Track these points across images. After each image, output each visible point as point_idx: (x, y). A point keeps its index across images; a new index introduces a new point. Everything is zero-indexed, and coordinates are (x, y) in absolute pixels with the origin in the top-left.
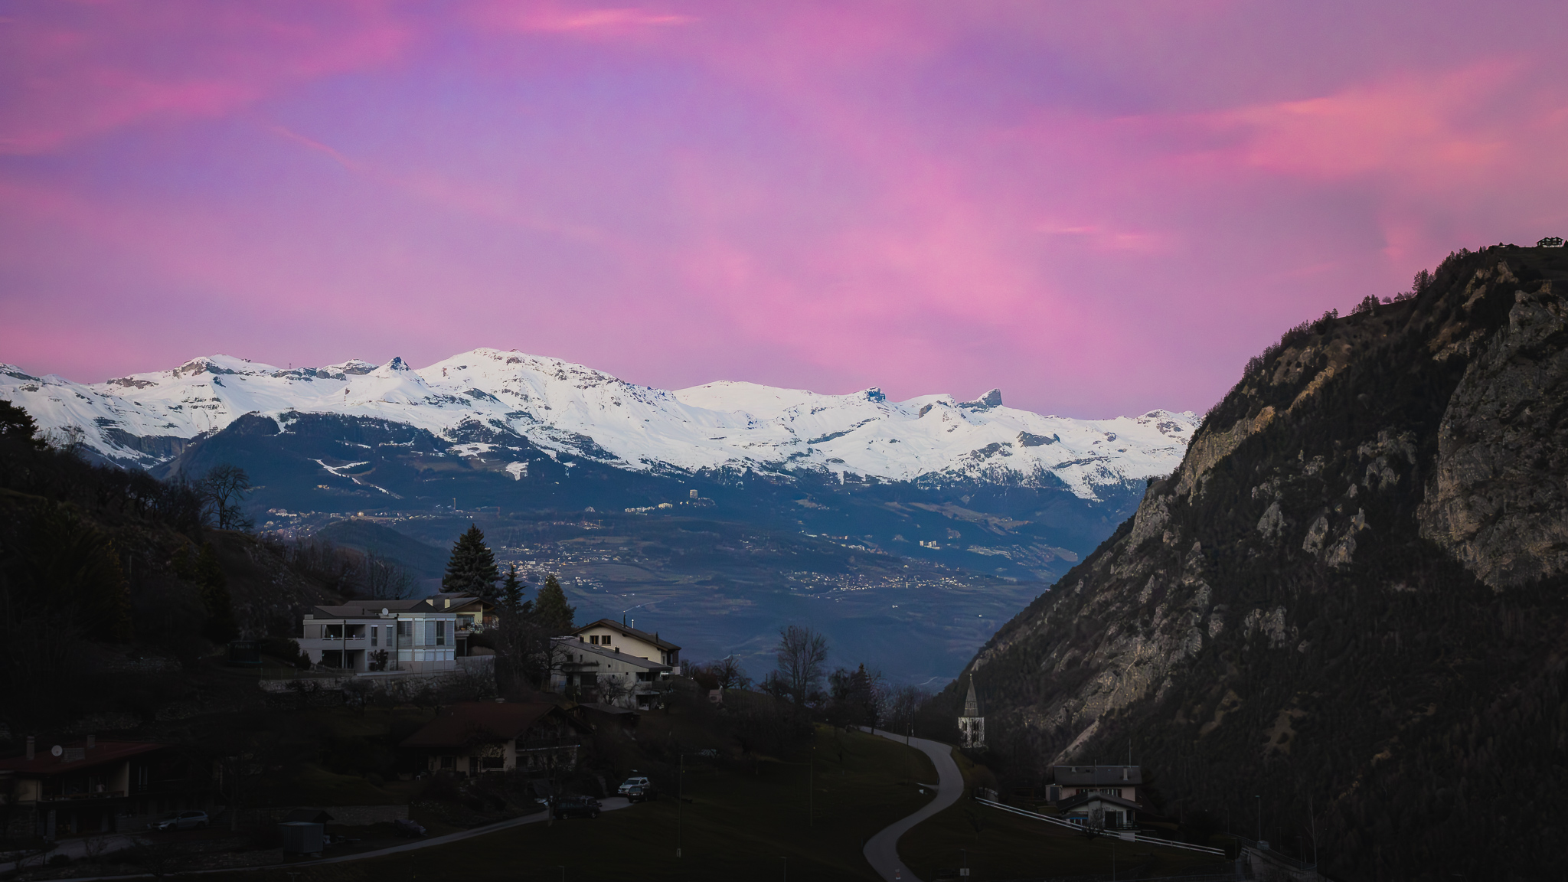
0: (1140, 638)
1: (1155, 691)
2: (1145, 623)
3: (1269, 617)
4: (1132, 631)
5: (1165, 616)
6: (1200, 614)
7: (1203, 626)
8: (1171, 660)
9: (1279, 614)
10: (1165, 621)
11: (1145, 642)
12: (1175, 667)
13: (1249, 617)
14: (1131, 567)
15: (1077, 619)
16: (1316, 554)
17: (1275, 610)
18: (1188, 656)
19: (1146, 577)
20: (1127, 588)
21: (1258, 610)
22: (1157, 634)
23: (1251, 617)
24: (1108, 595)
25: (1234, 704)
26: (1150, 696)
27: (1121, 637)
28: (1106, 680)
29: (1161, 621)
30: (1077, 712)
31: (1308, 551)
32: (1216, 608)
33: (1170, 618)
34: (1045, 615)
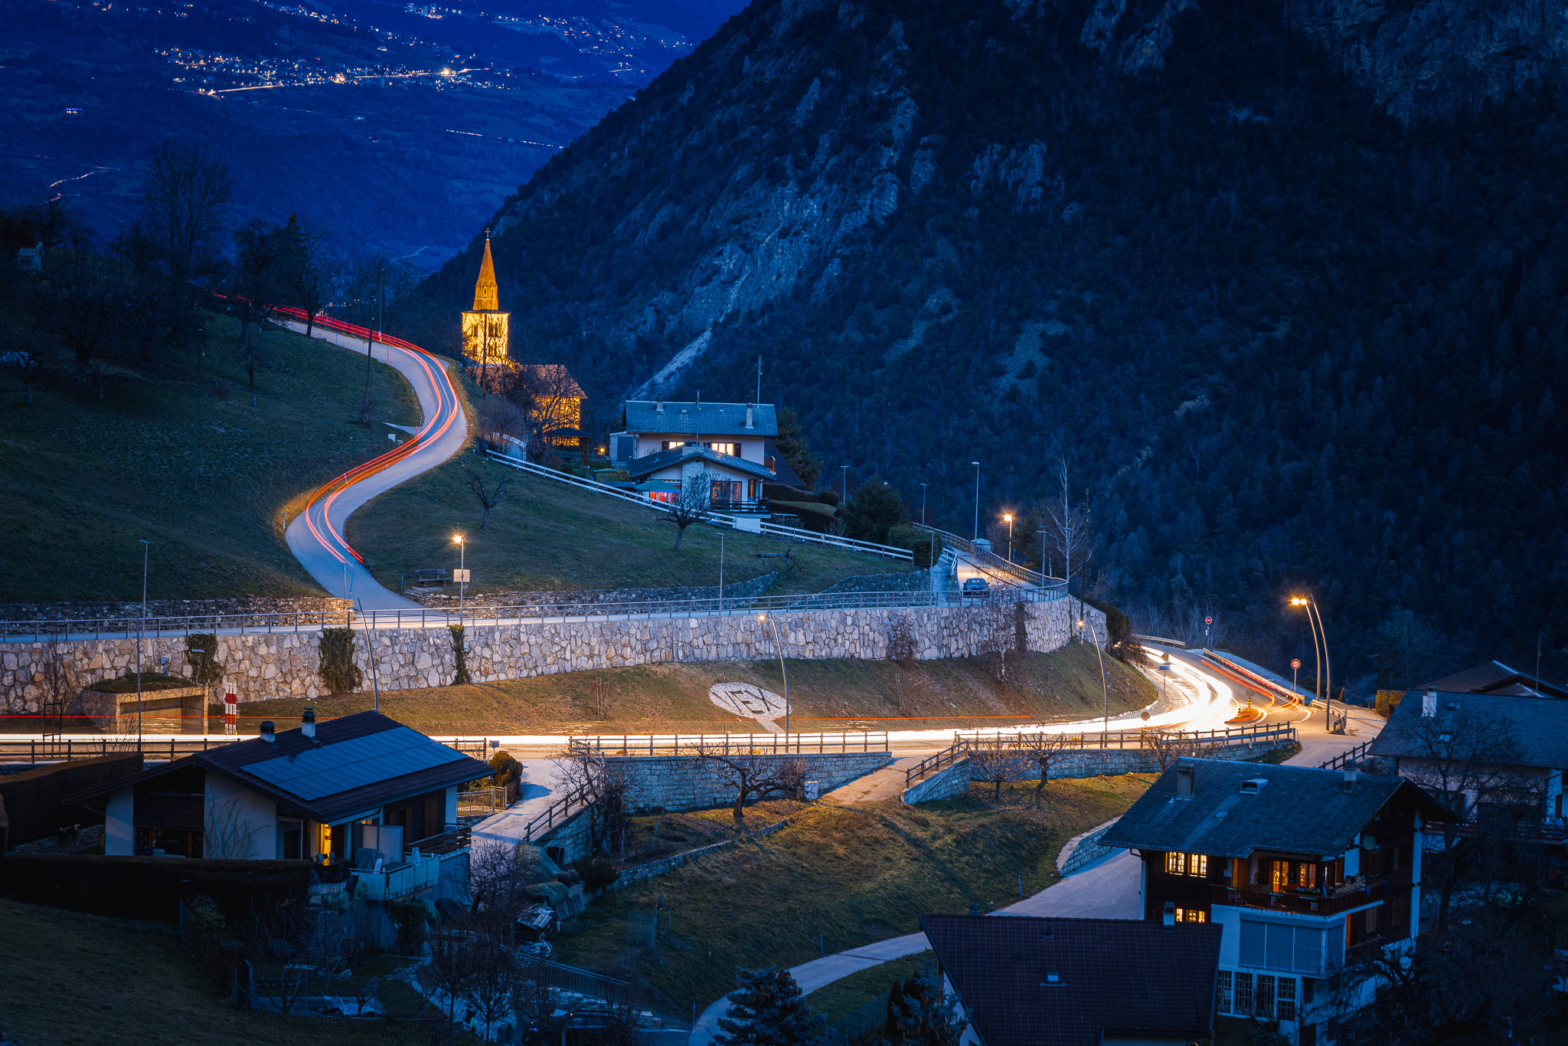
0: (792, 188)
1: (812, 280)
2: (798, 164)
3: (1016, 160)
4: (776, 177)
5: (835, 150)
6: (895, 150)
7: (903, 172)
8: (842, 228)
9: (1035, 154)
10: (833, 161)
11: (800, 194)
12: (847, 240)
13: (980, 158)
14: (781, 61)
15: (680, 151)
16: (1102, 50)
17: (1025, 148)
18: (871, 223)
19: (804, 82)
20: (772, 99)
21: (998, 147)
22: (819, 183)
23: (986, 158)
24: (737, 110)
25: (946, 309)
26: (800, 293)
27: (756, 186)
28: (728, 261)
29: (828, 160)
30: (675, 313)
31: (1088, 44)
32: (925, 139)
33: (843, 155)
34: (624, 142)
